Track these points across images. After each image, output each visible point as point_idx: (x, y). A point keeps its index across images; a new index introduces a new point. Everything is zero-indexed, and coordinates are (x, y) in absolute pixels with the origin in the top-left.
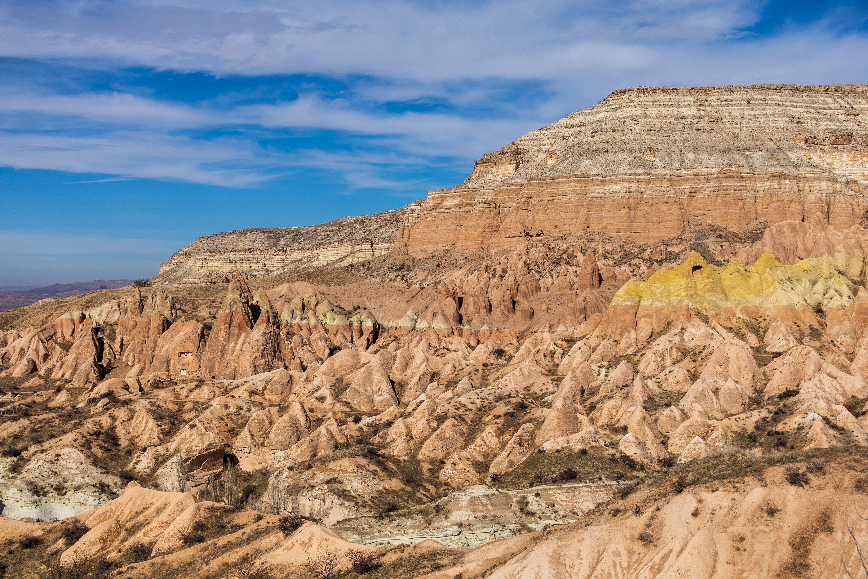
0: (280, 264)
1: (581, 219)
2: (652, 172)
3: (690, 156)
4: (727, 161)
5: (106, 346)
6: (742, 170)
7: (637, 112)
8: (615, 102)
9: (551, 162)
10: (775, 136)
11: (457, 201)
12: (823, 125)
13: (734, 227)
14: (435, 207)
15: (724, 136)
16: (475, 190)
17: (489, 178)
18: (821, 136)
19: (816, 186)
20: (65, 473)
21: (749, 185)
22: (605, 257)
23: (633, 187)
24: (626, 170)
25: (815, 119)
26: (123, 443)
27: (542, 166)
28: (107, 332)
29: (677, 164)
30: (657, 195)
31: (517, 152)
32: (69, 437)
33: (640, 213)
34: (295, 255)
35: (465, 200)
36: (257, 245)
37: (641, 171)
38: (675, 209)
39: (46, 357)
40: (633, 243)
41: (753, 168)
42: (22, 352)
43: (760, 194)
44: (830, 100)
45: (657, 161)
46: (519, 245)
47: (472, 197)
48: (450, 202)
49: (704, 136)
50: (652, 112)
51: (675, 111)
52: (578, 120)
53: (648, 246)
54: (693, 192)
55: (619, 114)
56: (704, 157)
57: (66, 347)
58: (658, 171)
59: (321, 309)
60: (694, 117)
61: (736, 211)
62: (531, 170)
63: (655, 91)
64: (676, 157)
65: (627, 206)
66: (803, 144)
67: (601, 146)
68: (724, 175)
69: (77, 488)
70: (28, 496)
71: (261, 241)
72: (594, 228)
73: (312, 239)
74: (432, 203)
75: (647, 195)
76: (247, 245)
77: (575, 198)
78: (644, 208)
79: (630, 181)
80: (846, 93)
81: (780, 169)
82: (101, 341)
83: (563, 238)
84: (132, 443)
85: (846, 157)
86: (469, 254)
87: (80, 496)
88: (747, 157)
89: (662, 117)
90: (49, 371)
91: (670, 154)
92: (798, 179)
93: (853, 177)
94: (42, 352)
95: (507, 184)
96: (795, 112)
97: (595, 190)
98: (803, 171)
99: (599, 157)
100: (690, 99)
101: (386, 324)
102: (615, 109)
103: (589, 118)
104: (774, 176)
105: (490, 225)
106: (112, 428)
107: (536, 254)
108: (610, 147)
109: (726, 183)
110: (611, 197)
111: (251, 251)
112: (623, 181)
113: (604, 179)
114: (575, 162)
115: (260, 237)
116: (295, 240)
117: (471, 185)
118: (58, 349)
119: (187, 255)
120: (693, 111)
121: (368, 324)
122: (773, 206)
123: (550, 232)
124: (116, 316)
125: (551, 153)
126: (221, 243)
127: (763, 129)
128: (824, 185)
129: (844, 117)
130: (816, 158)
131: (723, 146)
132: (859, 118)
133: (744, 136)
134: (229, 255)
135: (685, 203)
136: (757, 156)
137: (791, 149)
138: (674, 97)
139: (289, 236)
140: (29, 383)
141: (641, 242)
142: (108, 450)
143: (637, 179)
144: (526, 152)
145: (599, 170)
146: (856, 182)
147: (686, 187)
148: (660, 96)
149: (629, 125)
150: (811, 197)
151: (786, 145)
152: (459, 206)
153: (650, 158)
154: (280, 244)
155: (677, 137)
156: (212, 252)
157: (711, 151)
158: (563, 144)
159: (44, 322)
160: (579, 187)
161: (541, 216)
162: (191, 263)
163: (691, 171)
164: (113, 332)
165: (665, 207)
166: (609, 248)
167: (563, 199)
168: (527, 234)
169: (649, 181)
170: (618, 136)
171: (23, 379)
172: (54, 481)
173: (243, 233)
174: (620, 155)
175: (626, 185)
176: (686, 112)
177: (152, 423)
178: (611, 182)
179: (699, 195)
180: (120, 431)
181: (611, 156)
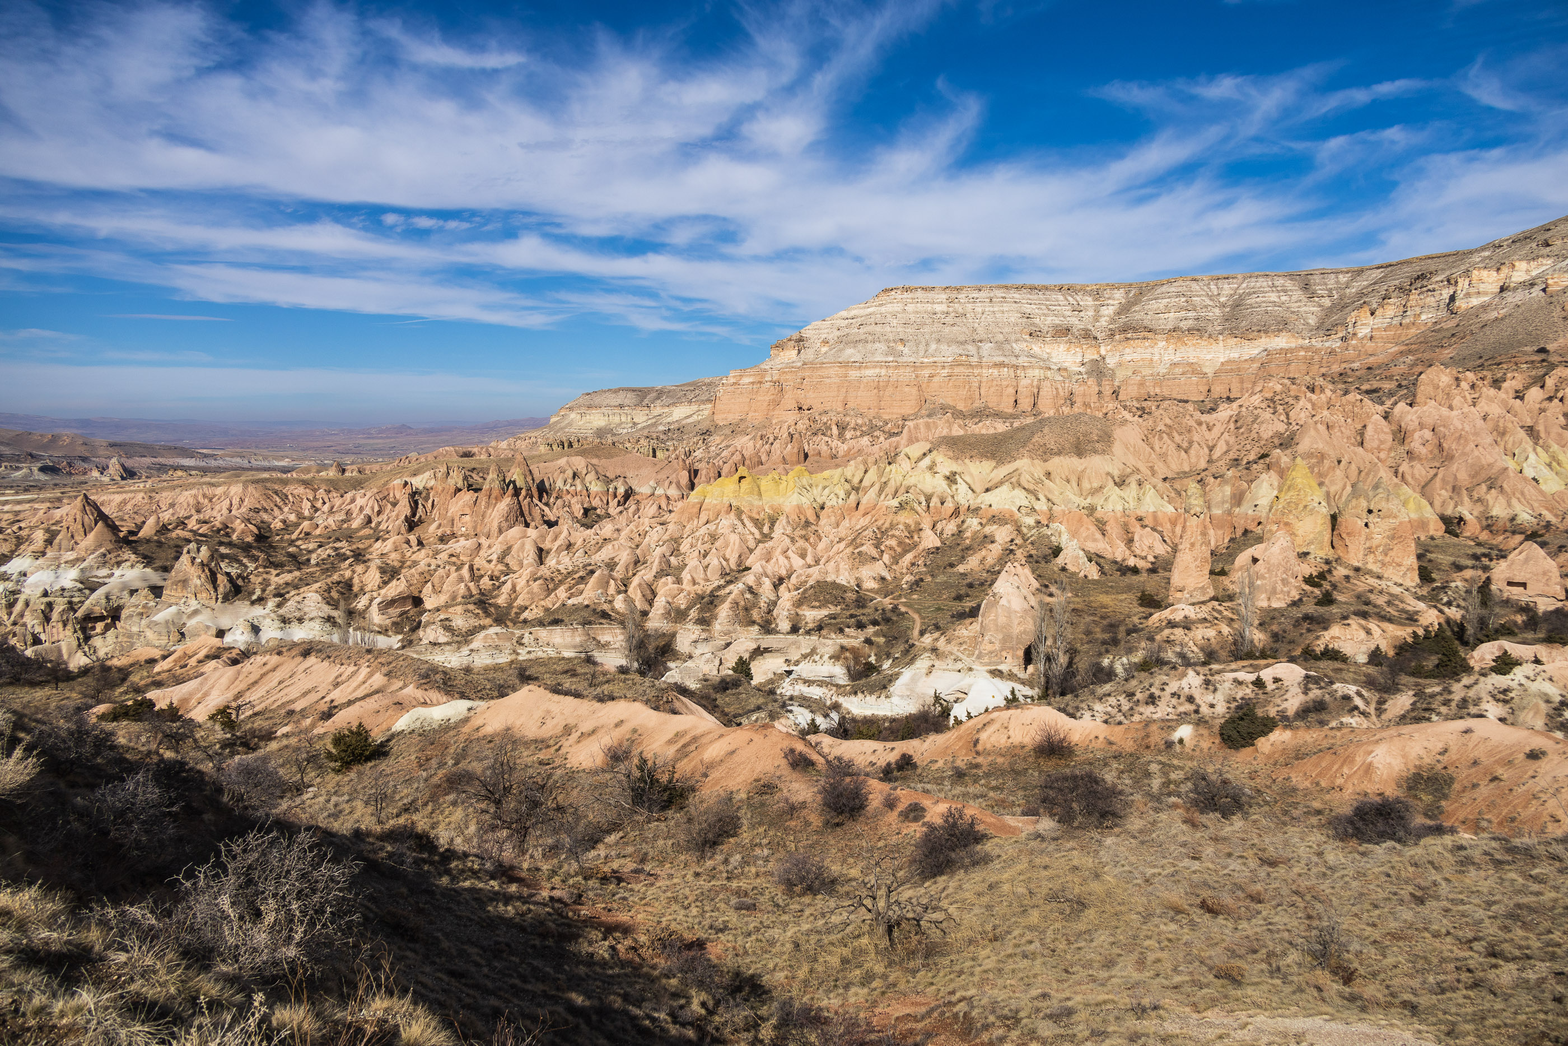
0: (645, 418)
1: (841, 398)
2: (899, 359)
3: (933, 346)
4: (961, 352)
5: (420, 506)
6: (971, 359)
7: (897, 307)
8: (884, 298)
9: (824, 349)
10: (1006, 330)
11: (751, 380)
12: (1049, 320)
13: (961, 406)
14: (734, 384)
15: (964, 329)
16: (765, 371)
17: (778, 360)
18: (1046, 329)
19: (1030, 373)
20: (306, 609)
21: (976, 371)
22: (855, 429)
23: (883, 372)
24: (879, 358)
25: (1045, 315)
26: (356, 589)
27: (817, 353)
28: (424, 495)
29: (922, 353)
30: (901, 379)
31: (801, 340)
32: (316, 586)
33: (887, 393)
34: (657, 411)
35: (758, 379)
36: (627, 402)
37: (891, 359)
38: (914, 391)
39: (379, 513)
40: (879, 418)
41: (981, 357)
42: (361, 509)
43: (984, 379)
44: (1061, 298)
45: (906, 350)
46: (792, 417)
47: (763, 377)
48: (746, 380)
49: (947, 330)
50: (910, 308)
51: (929, 307)
52: (853, 313)
53: (891, 420)
54: (931, 376)
55: (883, 309)
56: (944, 347)
57: (394, 504)
58: (905, 359)
59: (589, 478)
60: (943, 313)
61: (963, 392)
62: (808, 355)
63: (916, 289)
64: (922, 347)
65: (878, 388)
66: (1027, 337)
67: (863, 337)
68: (957, 364)
69: (311, 619)
70: (277, 624)
71: (630, 398)
72: (850, 405)
73: (672, 397)
74: (732, 380)
75: (893, 379)
76: (619, 401)
77: (837, 380)
78: (890, 389)
79: (881, 367)
80: (1076, 292)
81: (1002, 359)
82: (416, 503)
83: (826, 412)
84: (362, 589)
85: (1062, 347)
86: (756, 423)
87: (312, 623)
88: (979, 348)
89: (917, 312)
90: (379, 523)
91: (917, 345)
92: (1016, 367)
93: (1066, 365)
94: (376, 509)
95: (790, 366)
96: (1028, 309)
97: (854, 374)
98: (1022, 361)
99: (860, 346)
100: (943, 296)
101: (637, 489)
102: (881, 305)
103: (862, 312)
104: (996, 365)
105: (774, 400)
106: (351, 579)
107: (801, 426)
108: (870, 338)
109: (957, 370)
110: (865, 380)
111: (621, 406)
112: (875, 367)
113: (861, 365)
114: (841, 350)
115: (630, 395)
116: (658, 398)
117: (763, 366)
118: (389, 506)
119: (571, 409)
120: (943, 308)
121: (621, 490)
122: (992, 389)
123: (817, 408)
124: (432, 483)
125: (825, 342)
126: (597, 400)
127: (997, 324)
128: (1037, 372)
129: (1069, 313)
130: (1036, 349)
131: (961, 338)
132: (1082, 314)
133: (981, 330)
134: (603, 410)
135: (924, 386)
136: (986, 347)
137: (1017, 341)
138: (930, 295)
139: (654, 395)
140: (362, 533)
141: (886, 417)
142: (342, 594)
143: (886, 365)
144: (808, 339)
145: (858, 358)
146: (1066, 369)
147: (926, 373)
148: (920, 294)
149: (889, 319)
150: (1024, 382)
151: (1013, 337)
152: (753, 383)
153: (900, 347)
154: (646, 401)
155: (926, 329)
156: (589, 407)
157: (951, 342)
158: (838, 333)
159: (385, 485)
160: (841, 371)
161: (811, 395)
162: (573, 415)
163: (932, 360)
164: (428, 494)
165: (907, 389)
166: (860, 421)
167: (828, 381)
168: (800, 408)
169: (896, 367)
170: (878, 329)
171: (358, 530)
172: (297, 614)
173: (616, 391)
174: (877, 345)
175: (877, 370)
176: (939, 308)
177: (378, 575)
178: (866, 367)
179: (936, 379)
180: (356, 581)
181: (869, 346)
